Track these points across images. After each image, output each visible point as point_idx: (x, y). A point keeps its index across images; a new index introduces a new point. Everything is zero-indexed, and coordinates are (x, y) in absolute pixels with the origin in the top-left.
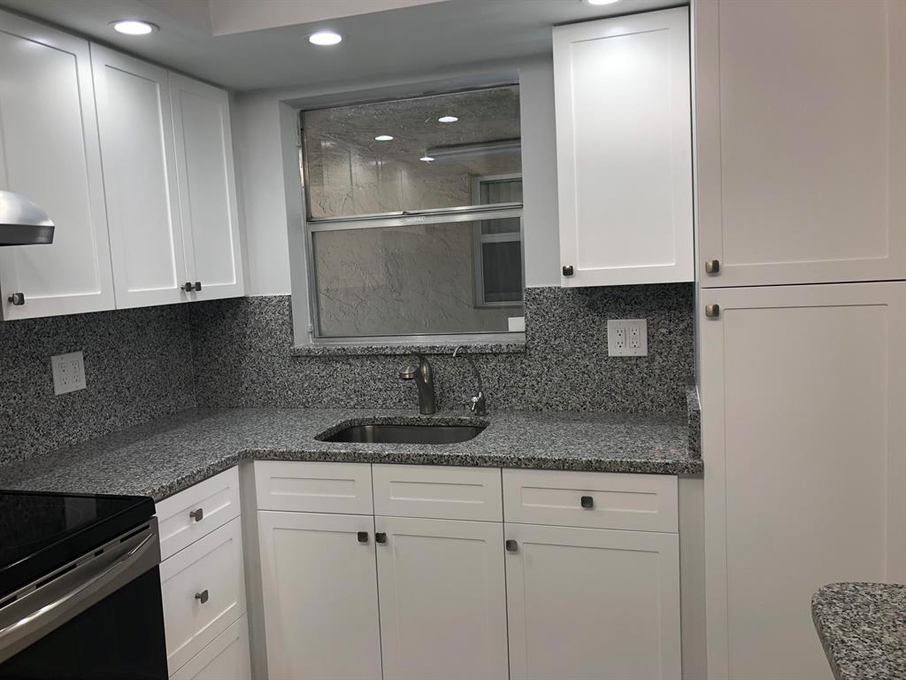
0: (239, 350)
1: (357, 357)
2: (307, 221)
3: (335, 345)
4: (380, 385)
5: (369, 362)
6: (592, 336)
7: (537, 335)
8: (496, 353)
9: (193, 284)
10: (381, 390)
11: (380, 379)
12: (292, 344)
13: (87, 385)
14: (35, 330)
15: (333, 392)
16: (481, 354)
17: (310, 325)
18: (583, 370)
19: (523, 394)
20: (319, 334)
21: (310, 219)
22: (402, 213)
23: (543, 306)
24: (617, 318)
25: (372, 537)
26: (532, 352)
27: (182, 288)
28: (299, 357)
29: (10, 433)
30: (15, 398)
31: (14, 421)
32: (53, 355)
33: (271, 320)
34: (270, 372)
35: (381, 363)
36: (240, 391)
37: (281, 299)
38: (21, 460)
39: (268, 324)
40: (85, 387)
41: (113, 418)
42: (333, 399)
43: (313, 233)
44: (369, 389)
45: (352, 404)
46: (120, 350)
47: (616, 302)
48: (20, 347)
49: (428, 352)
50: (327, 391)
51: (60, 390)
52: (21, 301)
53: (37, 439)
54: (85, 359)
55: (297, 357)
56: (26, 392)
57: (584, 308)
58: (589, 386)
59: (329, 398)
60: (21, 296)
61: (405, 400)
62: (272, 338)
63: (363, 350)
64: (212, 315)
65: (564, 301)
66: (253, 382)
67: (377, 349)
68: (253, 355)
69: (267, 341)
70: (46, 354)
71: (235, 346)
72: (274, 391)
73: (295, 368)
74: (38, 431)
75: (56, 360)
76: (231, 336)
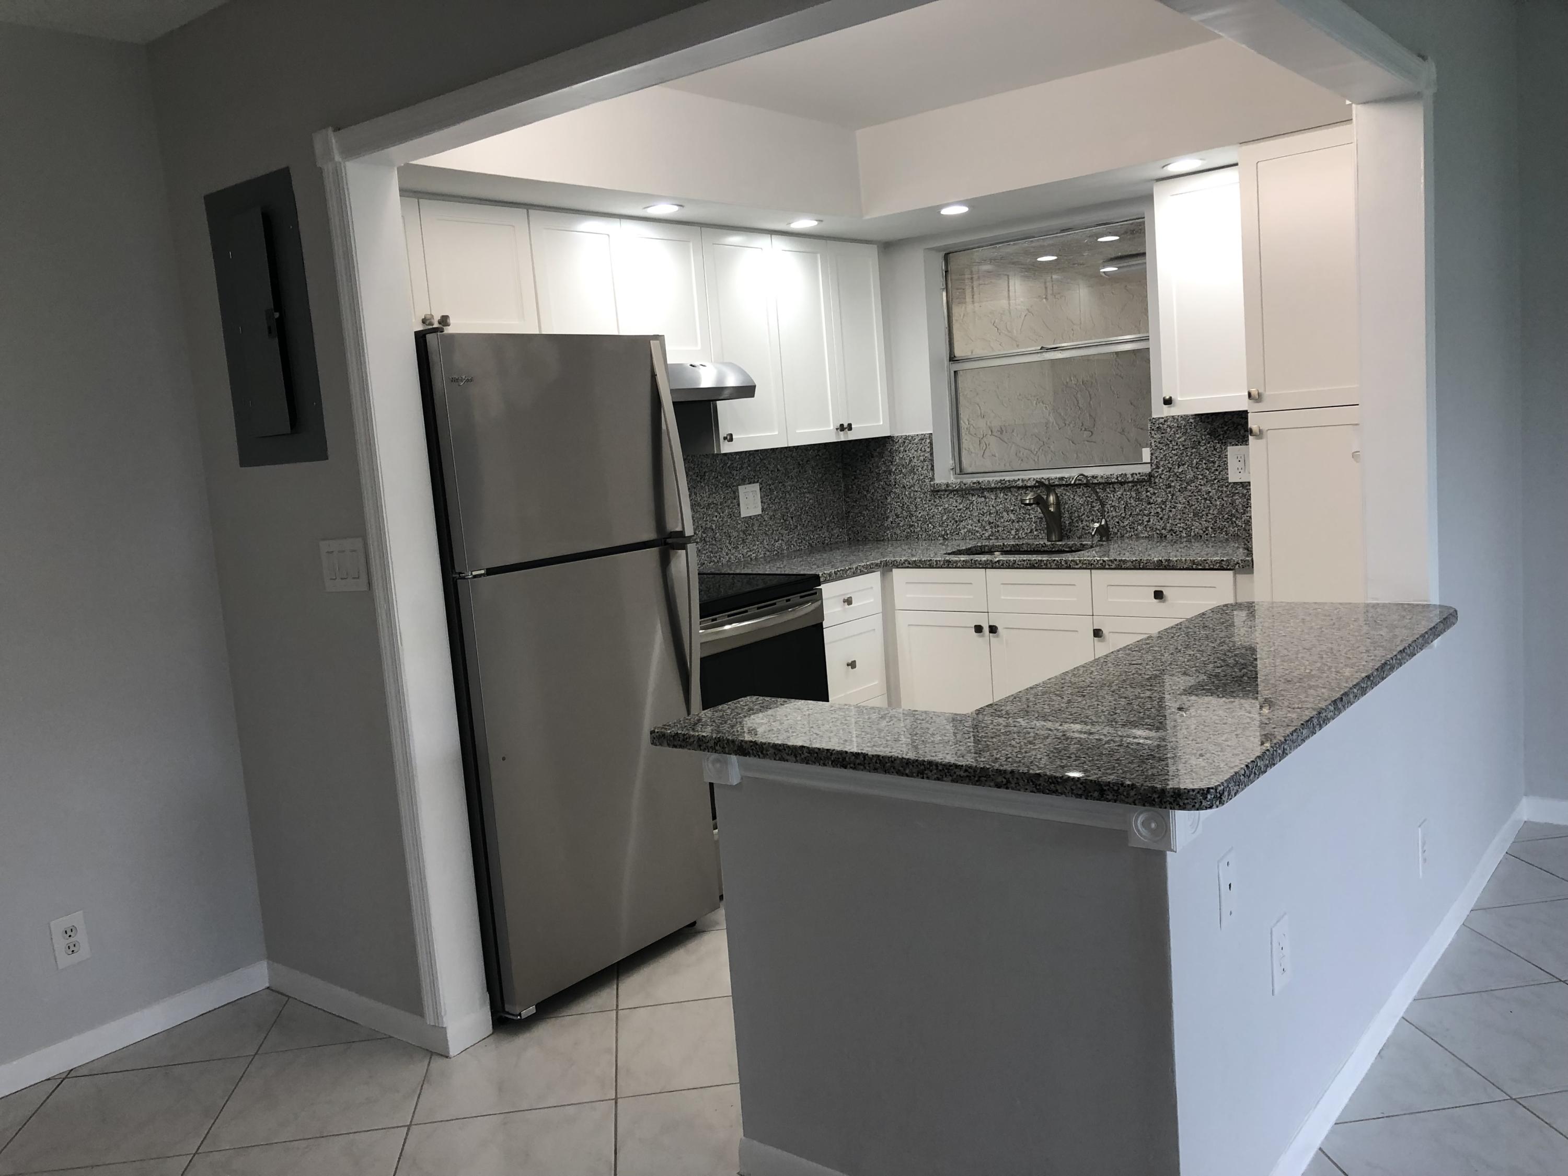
0: (886, 486)
1: (991, 490)
2: (950, 361)
3: (969, 480)
4: (1012, 517)
5: (1002, 494)
6: (1214, 462)
7: (1162, 463)
8: (1122, 482)
9: (846, 425)
10: (1013, 521)
11: (1012, 511)
12: (932, 479)
13: (762, 511)
14: (728, 465)
15: (969, 524)
16: (1108, 484)
17: (951, 462)
18: (1206, 496)
19: (1149, 521)
20: (960, 470)
21: (952, 359)
22: (1040, 348)
23: (1167, 435)
24: (1236, 445)
25: (986, 630)
26: (1157, 480)
27: (837, 429)
28: (938, 491)
29: (714, 542)
30: (716, 516)
31: (716, 534)
32: (739, 485)
33: (914, 457)
34: (912, 507)
35: (1014, 495)
36: (886, 525)
37: (923, 438)
38: (720, 564)
39: (910, 461)
40: (760, 512)
41: (780, 542)
42: (969, 531)
43: (955, 372)
44: (1002, 520)
45: (987, 535)
46: (786, 484)
47: (1236, 428)
48: (719, 477)
49: (1057, 483)
50: (963, 523)
51: (745, 513)
52: (731, 440)
53: (730, 550)
54: (760, 489)
55: (937, 492)
56: (723, 513)
57: (1205, 436)
58: (1211, 512)
59: (966, 530)
60: (731, 435)
61: (1036, 530)
62: (915, 474)
63: (997, 482)
64: (862, 454)
65: (1187, 429)
66: (897, 516)
67: (1009, 481)
68: (897, 491)
69: (910, 477)
70: (735, 484)
71: (882, 483)
72: (916, 524)
73: (935, 502)
74: (731, 544)
75: (742, 489)
76: (878, 474)
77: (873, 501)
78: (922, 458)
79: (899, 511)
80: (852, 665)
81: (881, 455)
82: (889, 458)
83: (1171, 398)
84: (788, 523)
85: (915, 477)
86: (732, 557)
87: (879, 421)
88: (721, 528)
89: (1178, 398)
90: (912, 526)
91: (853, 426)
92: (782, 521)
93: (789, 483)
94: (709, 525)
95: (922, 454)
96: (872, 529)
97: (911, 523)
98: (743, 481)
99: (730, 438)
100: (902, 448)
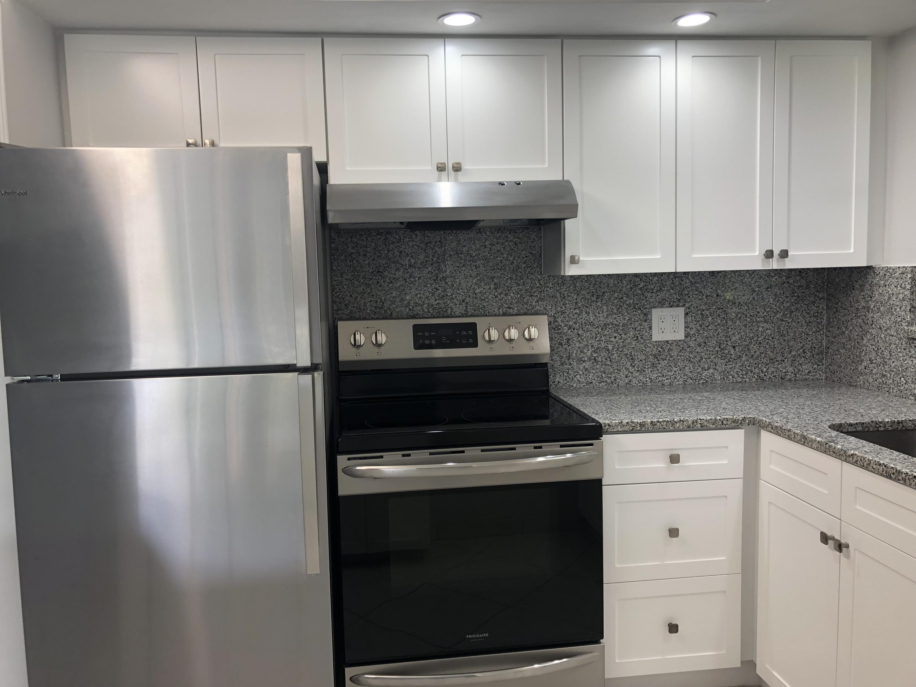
9: (776, 252)
13: (686, 337)
14: (641, 286)
27: (764, 255)
32: (655, 307)
37: (904, 271)
41: (712, 371)
51: (657, 336)
52: (576, 262)
53: (632, 373)
54: (686, 314)
55: (912, 339)
56: (625, 334)
66: (871, 361)
68: (874, 332)
69: (888, 318)
70: (648, 306)
71: (860, 321)
72: (889, 375)
74: (634, 367)
76: (858, 309)
77: (850, 340)
78: (901, 296)
79: (873, 355)
80: (674, 532)
84: (726, 352)
85: (893, 318)
86: (634, 380)
88: (620, 349)
90: (884, 376)
91: (789, 253)
92: (717, 348)
94: (603, 345)
96: (847, 371)
97: (884, 373)
98: (661, 304)
99: (574, 260)
100: (882, 282)
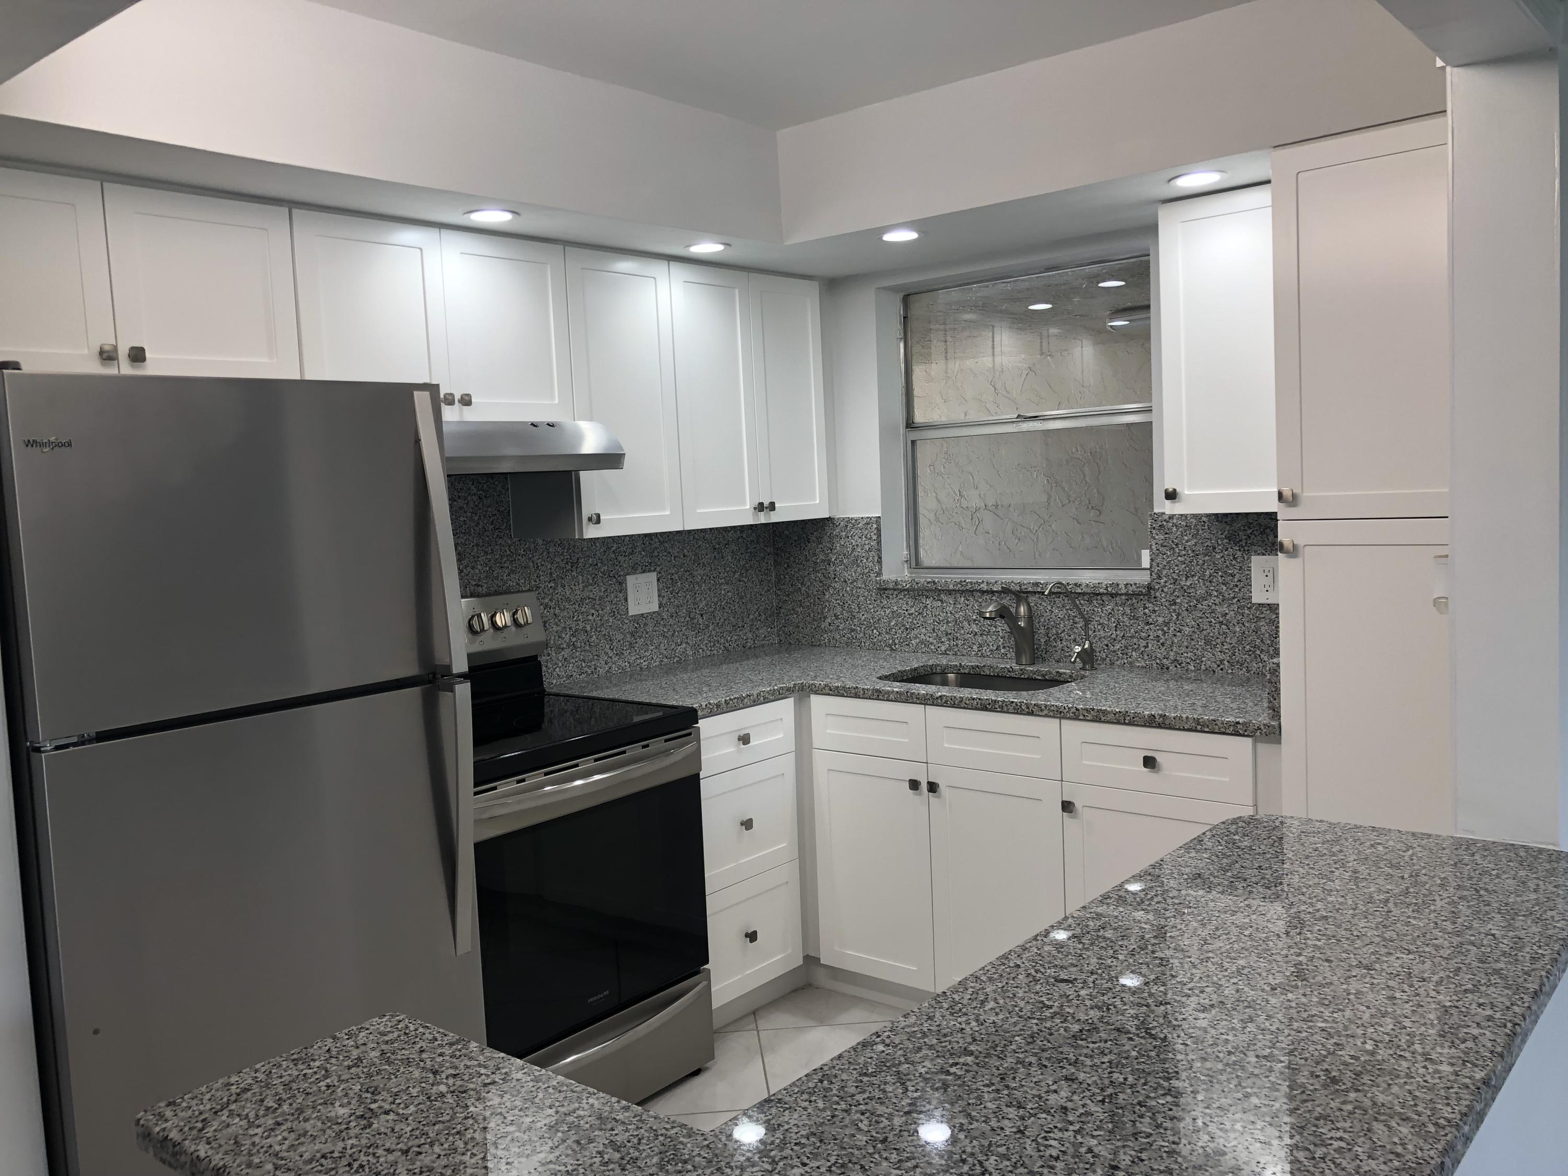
0: (823, 579)
1: (950, 592)
2: (907, 427)
3: (924, 578)
4: (975, 628)
5: (963, 599)
6: (1233, 576)
7: (1164, 572)
8: (1112, 593)
9: (766, 504)
10: (976, 634)
11: (975, 620)
12: (879, 574)
13: (660, 608)
14: (614, 549)
15: (923, 634)
16: (1094, 595)
17: (905, 552)
18: (1221, 619)
19: (1146, 647)
20: (915, 562)
21: (910, 424)
22: (1016, 416)
23: (1172, 536)
24: (1263, 554)
25: (924, 786)
26: (1158, 594)
27: (755, 508)
28: (886, 589)
29: (587, 648)
30: (593, 614)
31: (591, 637)
32: (629, 574)
33: (857, 545)
34: (854, 606)
35: (977, 601)
36: (823, 626)
37: (868, 521)
38: (596, 676)
39: (853, 550)
40: (657, 609)
41: (684, 645)
42: (922, 642)
43: (913, 442)
44: (962, 632)
45: (943, 648)
46: (695, 573)
47: (1262, 533)
48: (599, 565)
49: (1030, 589)
50: (916, 632)
51: (633, 610)
52: (598, 521)
53: (611, 657)
54: (658, 580)
55: (883, 590)
56: (602, 610)
57: (1222, 539)
58: (1228, 640)
59: (918, 640)
60: (598, 516)
61: (1004, 647)
62: (858, 566)
63: (956, 584)
65: (1198, 531)
66: (836, 617)
67: (971, 583)
68: (837, 586)
69: (853, 570)
70: (622, 573)
71: (819, 575)
72: (859, 629)
73: (881, 602)
74: (612, 649)
75: (631, 580)
76: (816, 563)
77: (808, 596)
78: (867, 547)
79: (838, 610)
80: (748, 824)
81: (819, 540)
82: (828, 545)
83: (1175, 490)
84: (695, 621)
85: (859, 570)
86: (614, 666)
87: (815, 500)
88: (598, 629)
89: (1185, 491)
90: (853, 630)
91: (776, 505)
92: (688, 619)
93: (699, 571)
94: (581, 625)
95: (867, 542)
96: (806, 631)
97: (853, 627)
98: (635, 569)
99: (596, 520)
100: (844, 533)
